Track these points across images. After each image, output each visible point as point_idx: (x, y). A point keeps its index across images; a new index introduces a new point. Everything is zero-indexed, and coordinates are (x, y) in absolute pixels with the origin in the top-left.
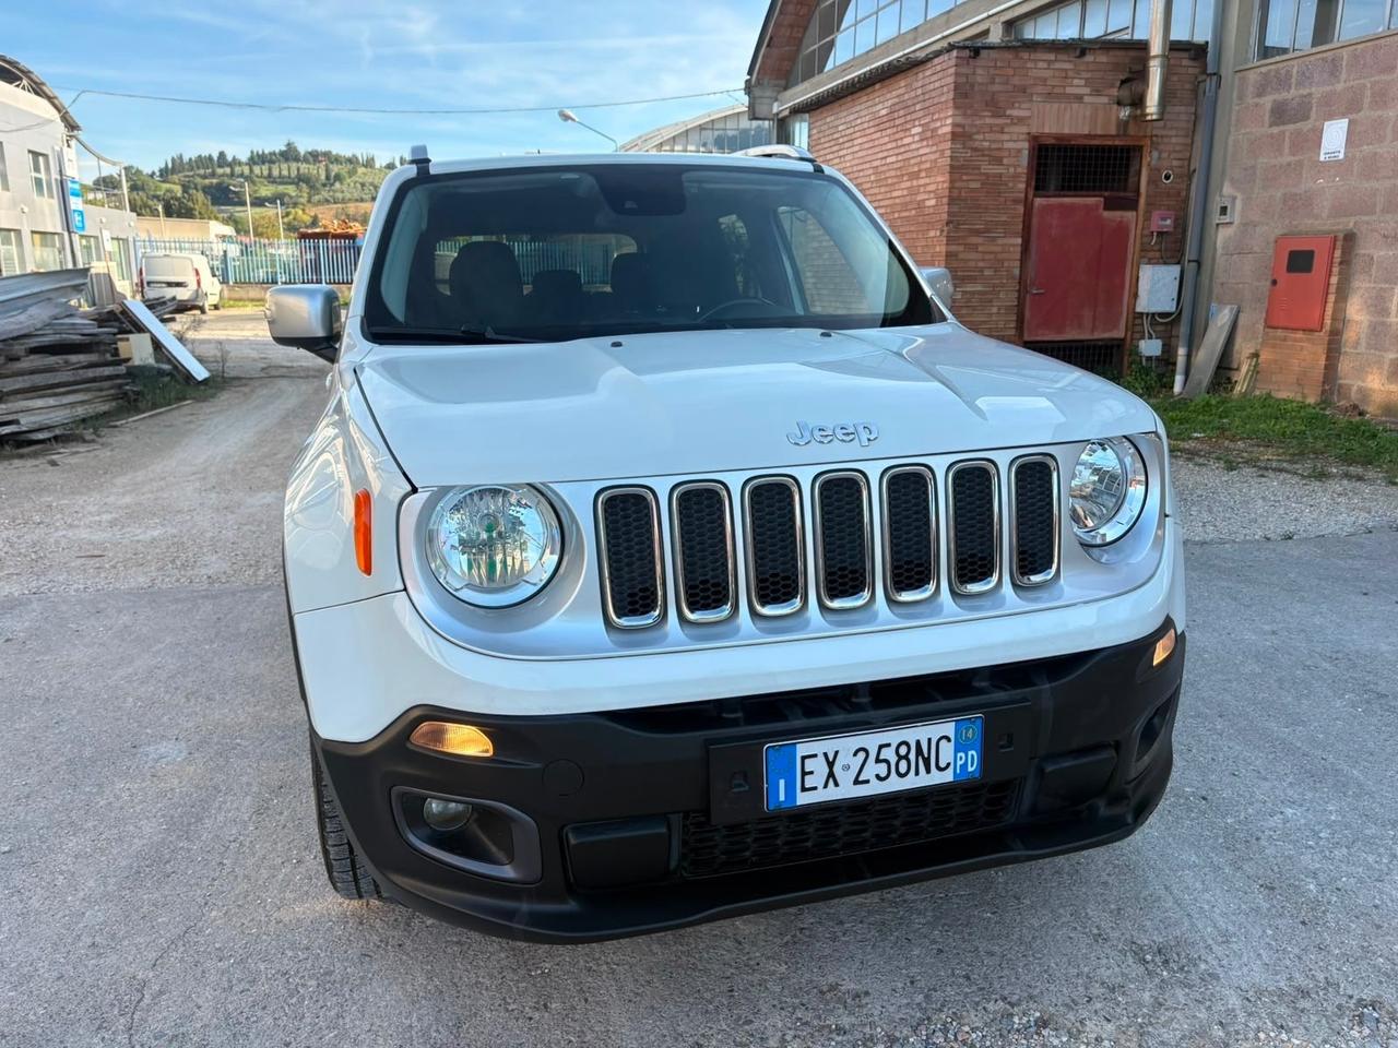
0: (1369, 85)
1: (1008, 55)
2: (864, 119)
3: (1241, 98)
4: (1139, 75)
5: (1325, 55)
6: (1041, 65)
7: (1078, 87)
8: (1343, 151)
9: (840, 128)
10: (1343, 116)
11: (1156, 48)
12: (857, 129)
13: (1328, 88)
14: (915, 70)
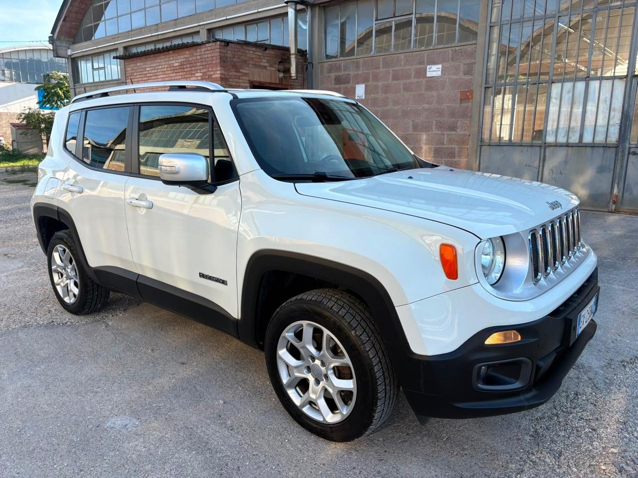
0: (371, 73)
1: (239, 47)
2: (163, 67)
3: (322, 73)
4: (288, 60)
5: (354, 60)
6: (251, 52)
7: (264, 63)
8: (364, 96)
9: (147, 69)
10: (363, 83)
11: (293, 51)
12: (159, 70)
13: (357, 73)
14: (195, 48)
